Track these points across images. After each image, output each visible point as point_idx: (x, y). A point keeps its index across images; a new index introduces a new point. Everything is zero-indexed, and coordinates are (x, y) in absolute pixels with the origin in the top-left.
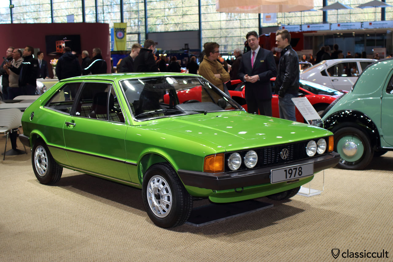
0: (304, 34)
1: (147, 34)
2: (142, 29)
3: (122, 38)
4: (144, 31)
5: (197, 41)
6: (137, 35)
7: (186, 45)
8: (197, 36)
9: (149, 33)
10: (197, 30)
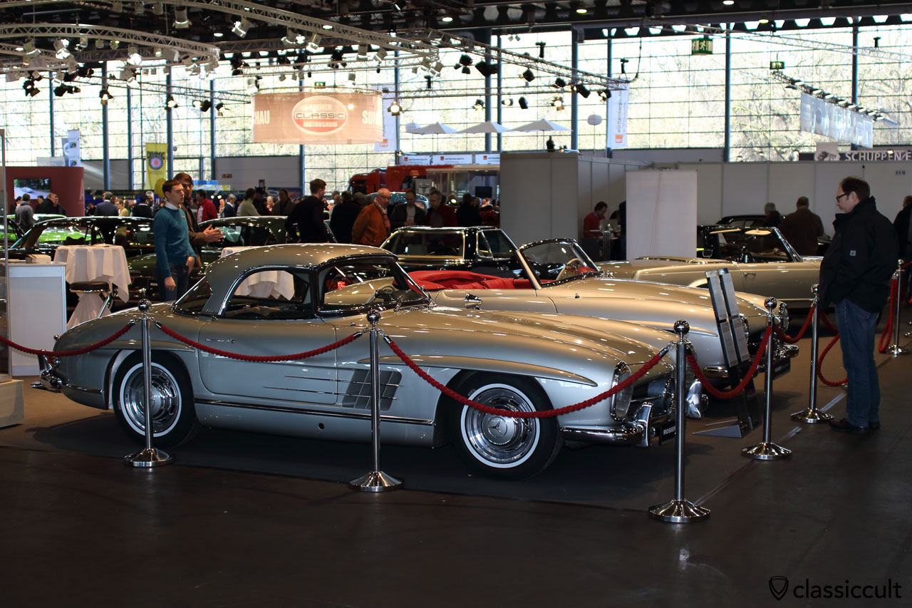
0: (427, 170)
1: (214, 160)
2: (207, 153)
3: (159, 168)
4: (209, 154)
5: (296, 173)
6: (197, 161)
7: (262, 181)
8: (296, 165)
9: (217, 158)
10: (296, 154)
